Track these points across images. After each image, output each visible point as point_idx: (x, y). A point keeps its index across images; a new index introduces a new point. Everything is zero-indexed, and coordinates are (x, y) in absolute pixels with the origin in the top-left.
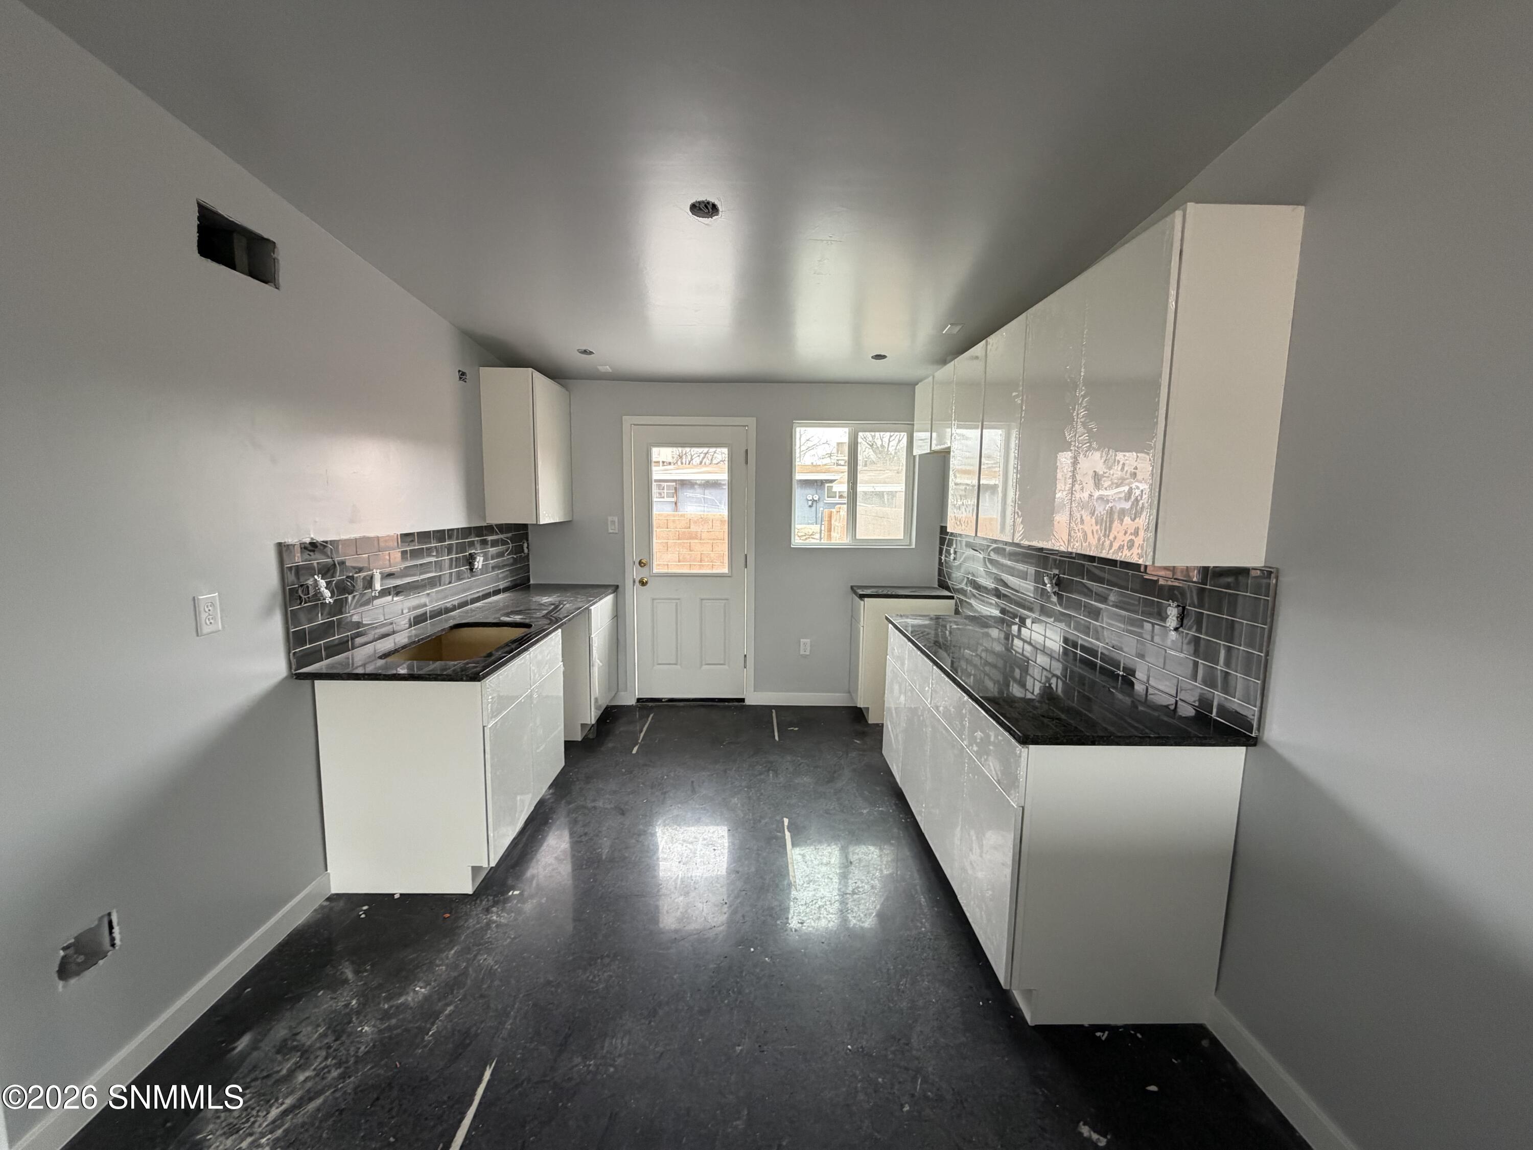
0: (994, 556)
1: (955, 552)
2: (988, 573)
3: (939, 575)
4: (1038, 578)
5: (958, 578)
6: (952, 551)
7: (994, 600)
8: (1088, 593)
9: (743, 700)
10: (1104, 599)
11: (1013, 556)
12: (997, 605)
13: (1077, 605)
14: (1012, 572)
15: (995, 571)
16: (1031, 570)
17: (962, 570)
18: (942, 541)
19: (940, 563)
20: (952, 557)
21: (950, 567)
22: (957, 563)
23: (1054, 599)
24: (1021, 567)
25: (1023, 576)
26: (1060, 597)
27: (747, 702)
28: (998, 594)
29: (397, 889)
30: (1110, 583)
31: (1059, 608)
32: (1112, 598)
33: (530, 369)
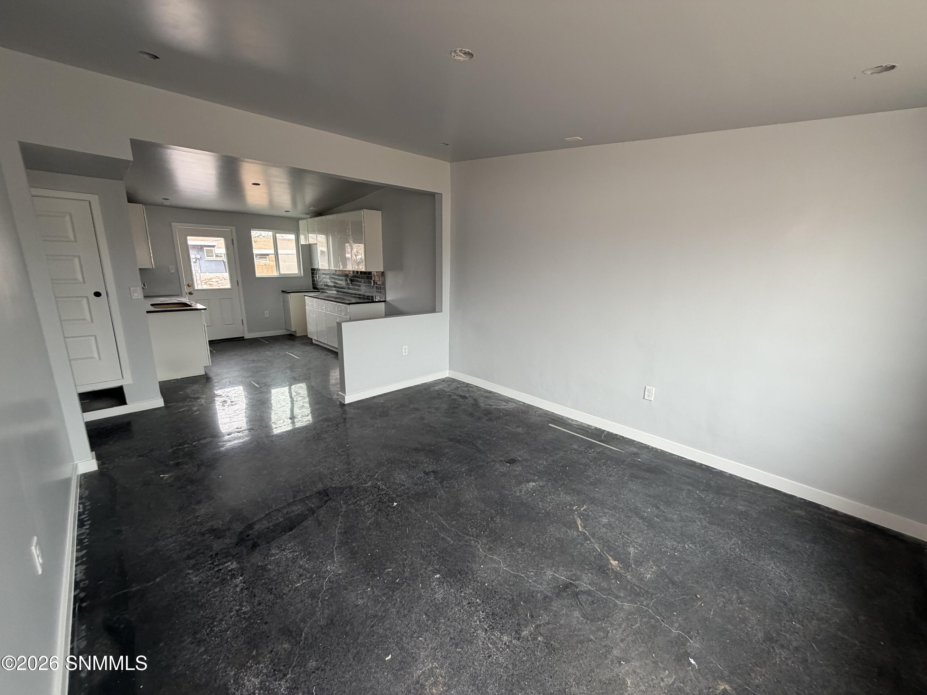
0: (333, 276)
1: (319, 277)
2: (331, 281)
3: (313, 285)
4: (346, 280)
5: (320, 285)
6: (317, 276)
7: (334, 289)
8: (357, 281)
9: (243, 337)
10: (361, 282)
11: (338, 275)
12: (335, 290)
13: (355, 285)
14: (339, 280)
15: (333, 280)
16: (344, 278)
17: (322, 282)
18: (313, 274)
19: (313, 281)
20: (318, 278)
21: (317, 282)
22: (320, 280)
23: (350, 284)
24: (341, 278)
25: (342, 280)
26: (352, 284)
27: (245, 338)
28: (335, 287)
29: (179, 378)
30: (362, 278)
31: (352, 287)
32: (363, 281)
33: (141, 205)
